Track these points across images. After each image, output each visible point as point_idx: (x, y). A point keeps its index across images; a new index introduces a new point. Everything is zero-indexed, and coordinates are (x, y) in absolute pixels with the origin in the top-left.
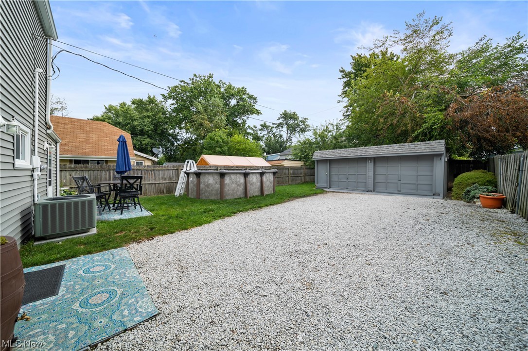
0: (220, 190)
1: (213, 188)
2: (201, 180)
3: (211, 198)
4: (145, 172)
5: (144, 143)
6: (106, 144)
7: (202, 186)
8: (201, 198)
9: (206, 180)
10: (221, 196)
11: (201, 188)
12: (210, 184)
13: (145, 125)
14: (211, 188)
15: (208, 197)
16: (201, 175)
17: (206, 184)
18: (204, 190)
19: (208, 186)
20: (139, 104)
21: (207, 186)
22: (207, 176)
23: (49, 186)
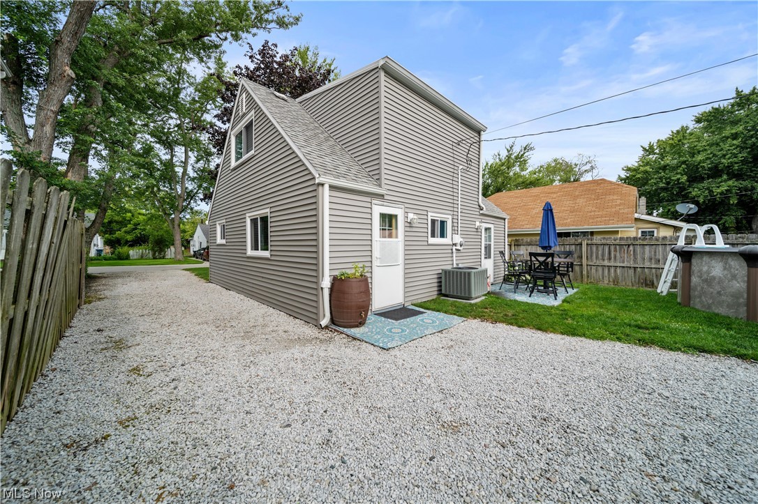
0: (745, 296)
1: (724, 288)
2: (693, 268)
3: (716, 311)
4: (615, 248)
5: (717, 191)
6: (594, 209)
7: (695, 280)
8: (691, 305)
9: (705, 269)
10: (748, 311)
11: (692, 284)
12: (714, 278)
13: (724, 156)
14: (718, 288)
15: (709, 307)
16: (694, 256)
17: (705, 276)
18: (699, 288)
19: (709, 281)
20: (714, 119)
21: (706, 281)
22: (706, 258)
23: (486, 258)
